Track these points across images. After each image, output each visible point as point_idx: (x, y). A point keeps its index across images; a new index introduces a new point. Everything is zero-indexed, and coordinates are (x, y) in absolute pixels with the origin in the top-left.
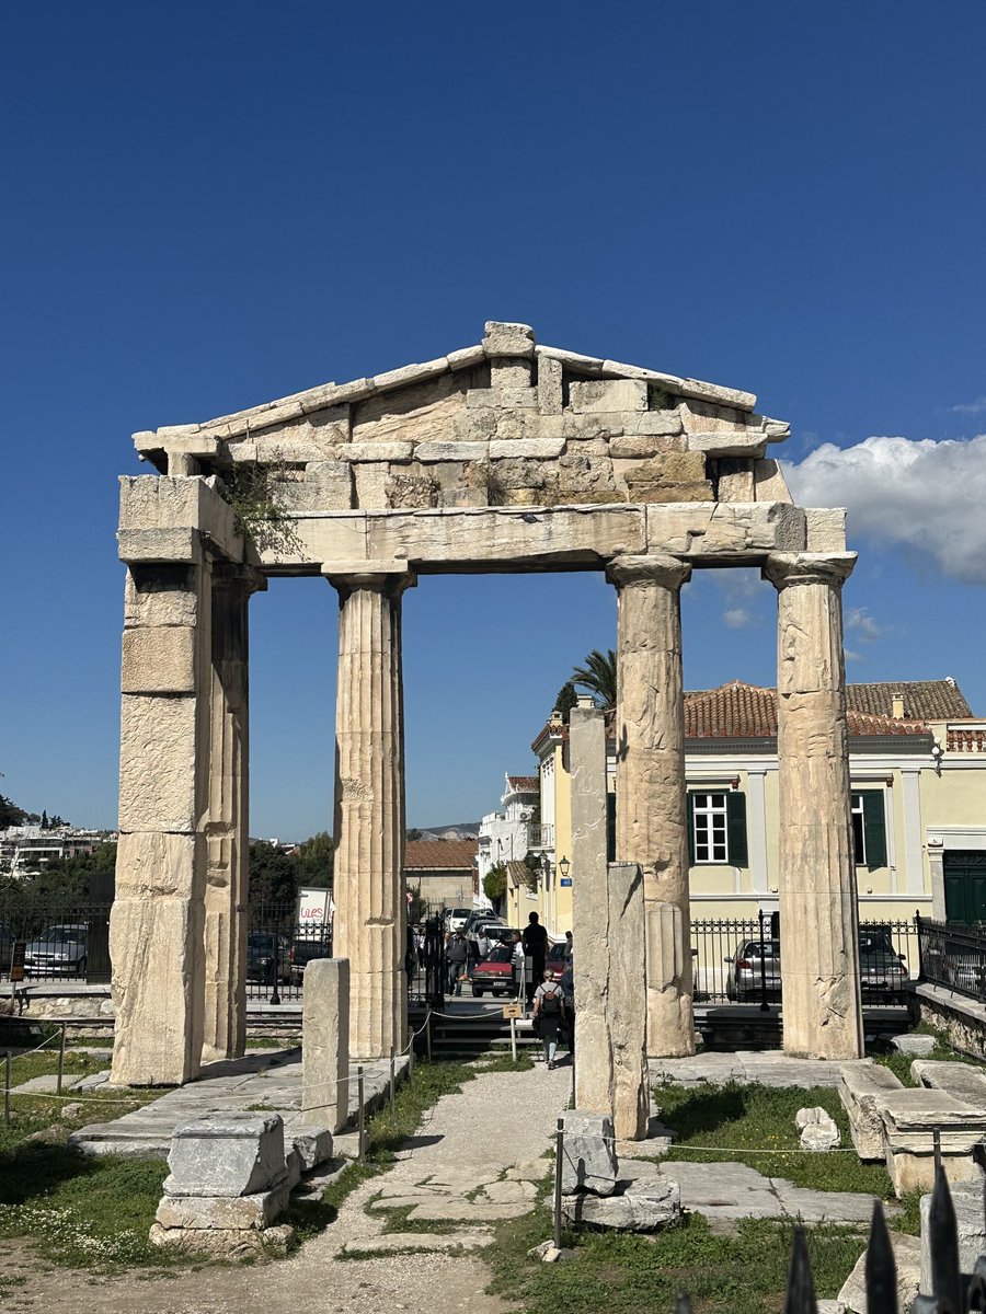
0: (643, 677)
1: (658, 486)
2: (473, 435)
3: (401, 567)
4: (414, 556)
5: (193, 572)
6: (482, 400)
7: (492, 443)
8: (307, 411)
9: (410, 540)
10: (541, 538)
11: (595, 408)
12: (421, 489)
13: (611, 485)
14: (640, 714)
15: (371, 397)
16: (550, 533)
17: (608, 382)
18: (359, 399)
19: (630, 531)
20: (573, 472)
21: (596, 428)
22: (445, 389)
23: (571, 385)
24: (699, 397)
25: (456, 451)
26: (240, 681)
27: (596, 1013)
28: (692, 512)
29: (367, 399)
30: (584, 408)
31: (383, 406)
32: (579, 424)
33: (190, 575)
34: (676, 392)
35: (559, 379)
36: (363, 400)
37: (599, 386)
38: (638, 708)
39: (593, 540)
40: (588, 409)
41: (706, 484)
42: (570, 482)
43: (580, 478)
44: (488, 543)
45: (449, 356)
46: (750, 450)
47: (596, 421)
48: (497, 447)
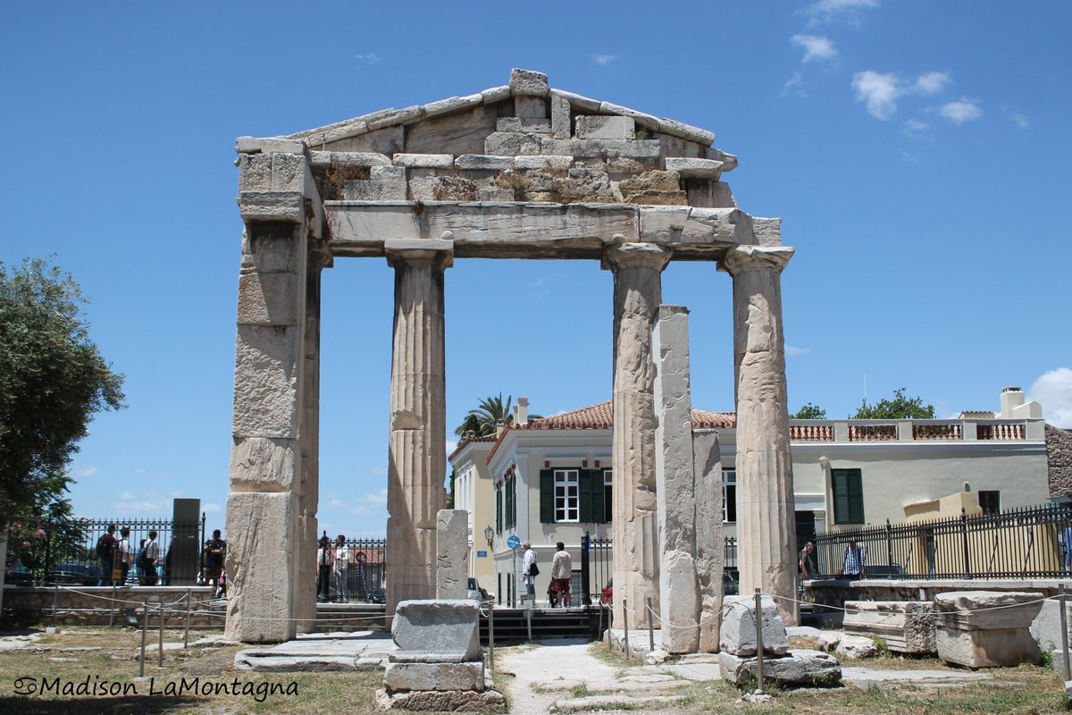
0: (637, 337)
1: (646, 193)
2: (502, 150)
3: (449, 245)
4: (459, 237)
5: (298, 229)
6: (509, 125)
7: (517, 158)
8: (371, 128)
9: (455, 225)
10: (559, 227)
11: (596, 136)
12: (462, 188)
13: (609, 191)
14: (635, 365)
15: (421, 121)
16: (565, 223)
17: (605, 117)
18: (411, 122)
19: (627, 225)
20: (580, 181)
21: (596, 150)
22: (478, 118)
23: (577, 118)
24: (672, 132)
25: (489, 163)
26: (314, 333)
27: (683, 551)
28: (673, 212)
29: (418, 123)
30: (587, 135)
31: (430, 128)
32: (584, 147)
33: (295, 232)
34: (655, 128)
35: (568, 113)
36: (414, 124)
37: (598, 120)
38: (632, 360)
39: (598, 230)
40: (591, 136)
41: (681, 194)
42: (578, 188)
43: (585, 185)
44: (516, 230)
45: (483, 92)
46: (711, 172)
47: (597, 145)
48: (520, 160)
